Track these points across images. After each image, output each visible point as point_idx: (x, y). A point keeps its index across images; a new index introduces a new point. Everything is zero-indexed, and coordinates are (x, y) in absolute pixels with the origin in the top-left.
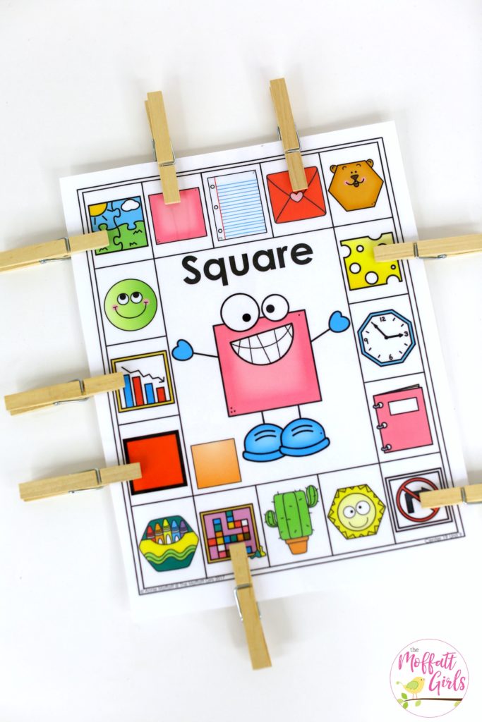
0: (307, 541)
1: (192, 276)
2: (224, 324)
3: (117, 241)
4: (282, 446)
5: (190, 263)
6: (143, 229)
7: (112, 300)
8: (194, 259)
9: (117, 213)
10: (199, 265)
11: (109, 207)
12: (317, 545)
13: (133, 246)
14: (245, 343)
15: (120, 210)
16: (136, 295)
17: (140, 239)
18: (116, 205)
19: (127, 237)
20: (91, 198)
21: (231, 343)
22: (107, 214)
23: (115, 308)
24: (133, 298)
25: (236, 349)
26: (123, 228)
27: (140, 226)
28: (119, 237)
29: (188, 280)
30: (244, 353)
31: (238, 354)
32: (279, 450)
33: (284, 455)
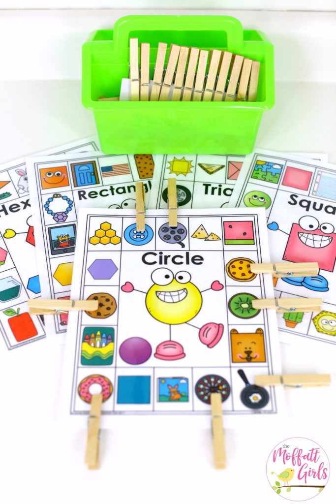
0: (296, 324)
1: (293, 202)
2: (299, 224)
3: (264, 177)
4: (303, 281)
5: (294, 197)
6: (278, 177)
7: (249, 196)
8: (296, 196)
9: (269, 167)
10: (298, 200)
11: (267, 164)
12: (301, 327)
13: (270, 181)
14: (305, 235)
15: (271, 167)
16: (262, 198)
17: (275, 180)
18: (270, 164)
19: (269, 176)
20: (259, 158)
21: (298, 233)
22: (264, 166)
23: (249, 199)
24: (260, 199)
25: (300, 236)
26: (269, 174)
27: (277, 175)
28: (266, 176)
29: (290, 203)
30: (303, 239)
31: (300, 238)
32: (301, 283)
33: (303, 286)
